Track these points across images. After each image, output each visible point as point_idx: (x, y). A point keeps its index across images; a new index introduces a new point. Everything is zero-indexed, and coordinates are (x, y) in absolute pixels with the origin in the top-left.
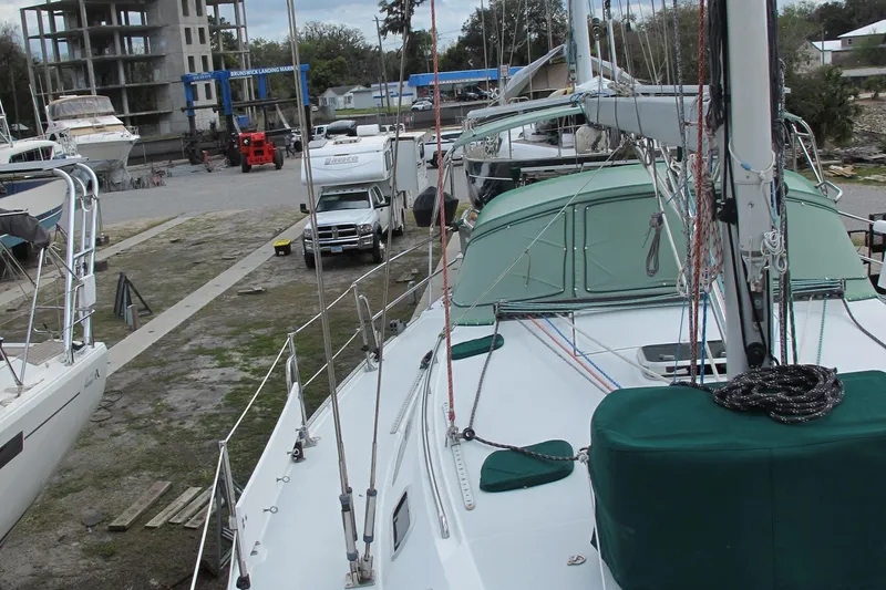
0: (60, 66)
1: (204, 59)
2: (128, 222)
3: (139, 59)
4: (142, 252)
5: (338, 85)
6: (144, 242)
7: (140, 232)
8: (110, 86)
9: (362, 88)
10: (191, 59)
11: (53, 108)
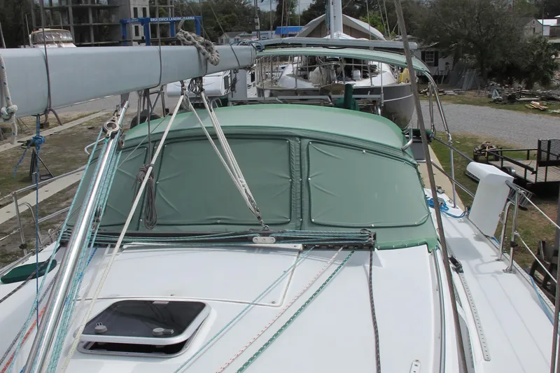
0: (52, 9)
1: (144, 10)
2: (66, 113)
3: (104, 8)
4: (67, 134)
5: (230, 31)
6: (71, 128)
7: (71, 121)
8: (82, 24)
9: (246, 34)
10: (135, 9)
11: (33, 36)
